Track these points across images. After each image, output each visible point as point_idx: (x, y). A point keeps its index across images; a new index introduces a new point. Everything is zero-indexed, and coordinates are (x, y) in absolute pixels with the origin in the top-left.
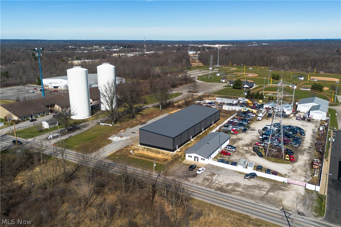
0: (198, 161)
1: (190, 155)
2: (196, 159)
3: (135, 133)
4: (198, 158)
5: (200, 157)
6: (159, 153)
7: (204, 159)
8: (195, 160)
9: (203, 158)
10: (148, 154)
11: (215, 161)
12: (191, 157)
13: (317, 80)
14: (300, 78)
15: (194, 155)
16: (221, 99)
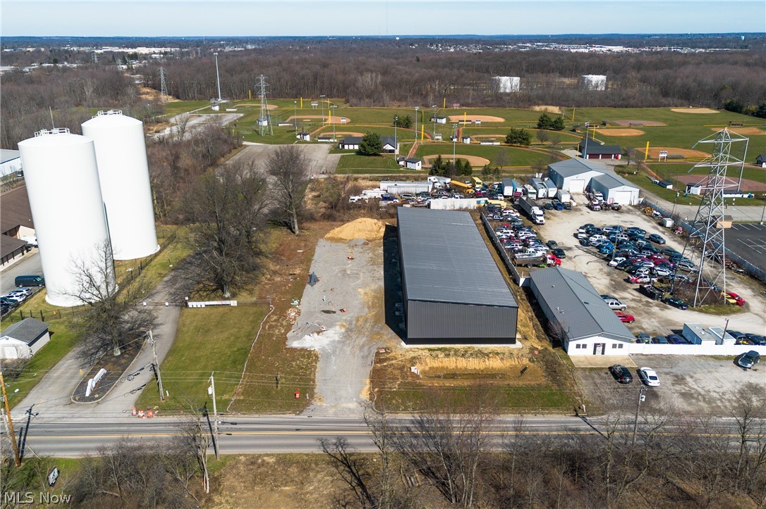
0: (603, 353)
1: (581, 342)
2: (599, 349)
3: (334, 312)
4: (604, 345)
5: (609, 342)
6: (485, 355)
7: (621, 346)
8: (594, 353)
9: (618, 342)
10: (460, 365)
11: (647, 345)
12: (584, 346)
13: (480, 122)
14: (439, 121)
15: (590, 341)
16: (393, 184)
